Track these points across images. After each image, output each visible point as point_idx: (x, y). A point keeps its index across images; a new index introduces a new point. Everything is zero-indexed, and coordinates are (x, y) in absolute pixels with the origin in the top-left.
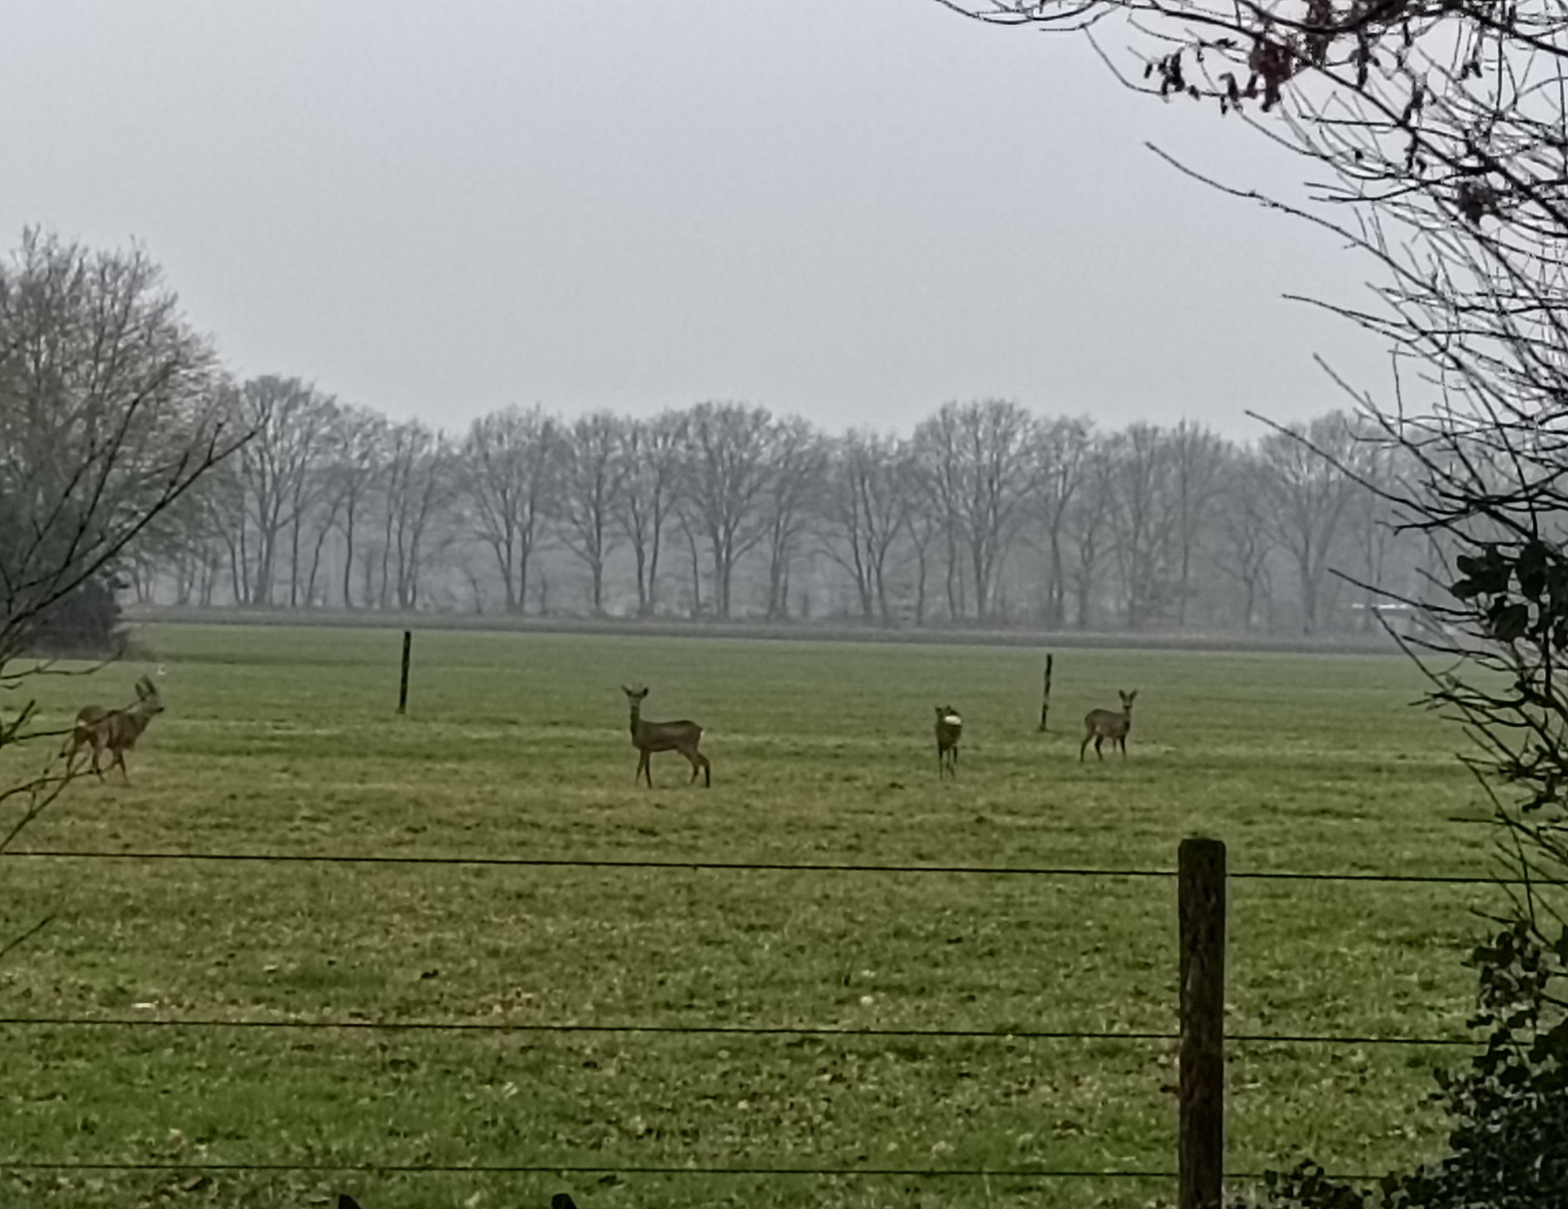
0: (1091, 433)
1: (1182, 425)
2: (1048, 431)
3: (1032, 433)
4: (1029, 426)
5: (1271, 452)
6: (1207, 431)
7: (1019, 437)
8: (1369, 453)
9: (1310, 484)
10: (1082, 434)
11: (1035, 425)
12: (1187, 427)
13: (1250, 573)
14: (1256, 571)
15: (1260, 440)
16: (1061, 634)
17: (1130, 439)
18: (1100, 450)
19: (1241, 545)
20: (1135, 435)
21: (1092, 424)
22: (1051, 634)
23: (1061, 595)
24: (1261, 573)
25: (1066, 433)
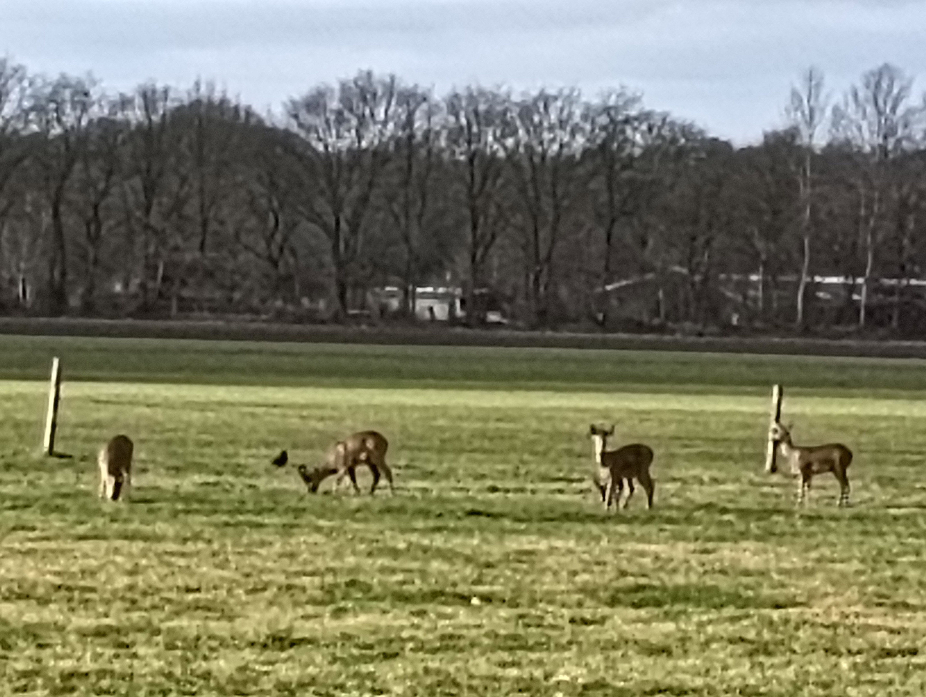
0: (94, 94)
1: (197, 85)
2: (48, 90)
3: (29, 91)
4: (26, 83)
5: (296, 116)
6: (224, 92)
7: (14, 96)
8: (403, 117)
9: (340, 152)
10: (86, 94)
11: (31, 84)
12: (203, 89)
13: (275, 253)
14: (281, 250)
15: (284, 105)
16: (63, 320)
17: (138, 101)
18: (106, 111)
19: (264, 220)
20: (144, 96)
21: (94, 83)
22: (54, 320)
23: (63, 274)
24: (286, 252)
25: (67, 94)
